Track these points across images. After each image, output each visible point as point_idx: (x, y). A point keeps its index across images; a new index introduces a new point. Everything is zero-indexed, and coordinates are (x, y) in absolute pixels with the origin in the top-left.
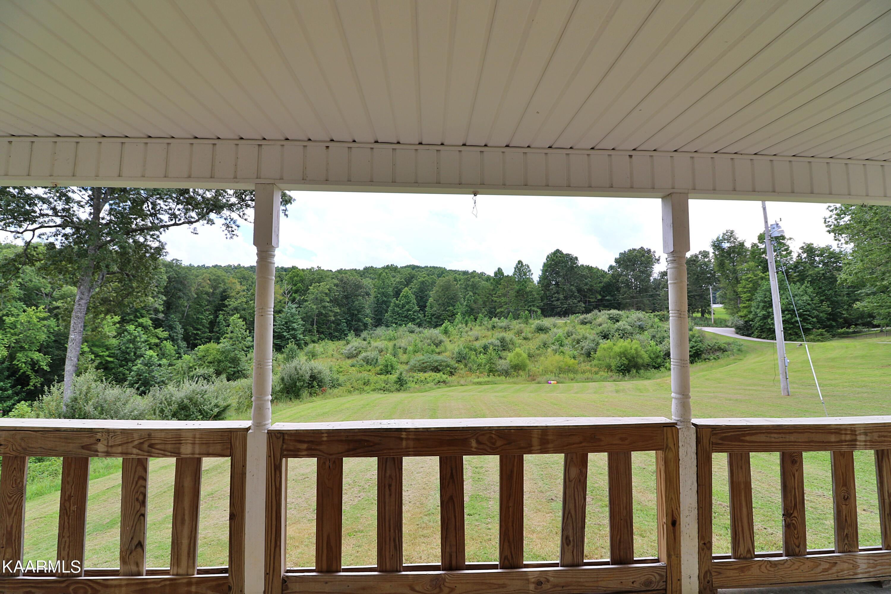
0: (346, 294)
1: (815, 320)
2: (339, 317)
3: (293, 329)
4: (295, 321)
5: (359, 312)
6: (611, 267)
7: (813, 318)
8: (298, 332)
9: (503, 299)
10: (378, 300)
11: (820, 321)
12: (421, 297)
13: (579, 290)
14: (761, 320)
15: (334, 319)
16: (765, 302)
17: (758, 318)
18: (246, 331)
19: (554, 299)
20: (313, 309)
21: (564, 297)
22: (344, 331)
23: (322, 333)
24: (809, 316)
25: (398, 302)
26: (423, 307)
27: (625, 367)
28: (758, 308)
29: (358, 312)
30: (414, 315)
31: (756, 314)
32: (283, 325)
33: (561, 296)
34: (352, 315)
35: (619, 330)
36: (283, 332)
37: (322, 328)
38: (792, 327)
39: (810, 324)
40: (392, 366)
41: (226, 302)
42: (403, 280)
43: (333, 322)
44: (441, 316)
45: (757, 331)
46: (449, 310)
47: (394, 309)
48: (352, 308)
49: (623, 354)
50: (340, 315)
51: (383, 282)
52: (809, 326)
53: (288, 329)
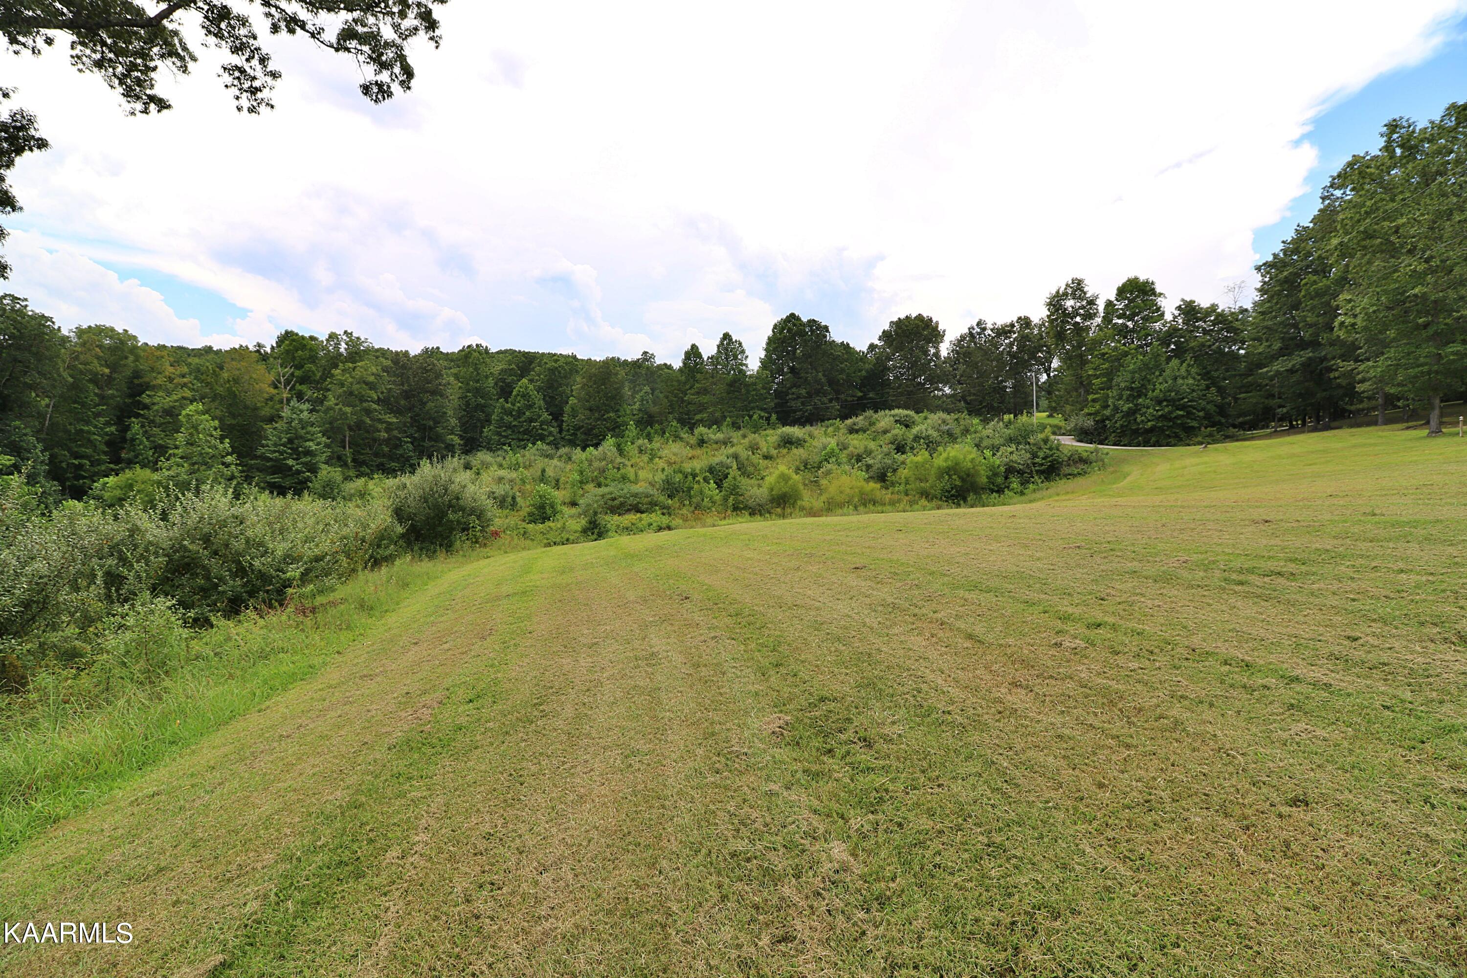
0: (406, 387)
1: (1201, 414)
2: (395, 433)
3: (308, 453)
4: (309, 437)
5: (437, 422)
6: (872, 347)
7: (1199, 411)
8: (318, 458)
9: (705, 399)
10: (468, 404)
11: (1208, 416)
12: (550, 397)
13: (831, 382)
14: (1123, 417)
15: (386, 435)
16: (1132, 389)
17: (1118, 415)
18: (222, 443)
19: (790, 396)
20: (345, 413)
21: (807, 393)
22: (408, 459)
23: (364, 463)
24: (1195, 408)
25: (509, 405)
26: (557, 416)
27: (957, 491)
28: (1120, 398)
29: (435, 424)
30: (543, 429)
31: (1116, 409)
32: (284, 445)
33: (803, 392)
34: (422, 428)
35: (920, 438)
36: (285, 459)
37: (362, 454)
38: (1171, 426)
39: (1195, 420)
40: (552, 506)
41: (145, 399)
42: (513, 366)
43: (387, 441)
44: (592, 429)
45: (1113, 435)
46: (609, 418)
47: (502, 419)
48: (422, 416)
49: (950, 471)
50: (396, 429)
51: (476, 369)
52: (1195, 424)
53: (297, 454)
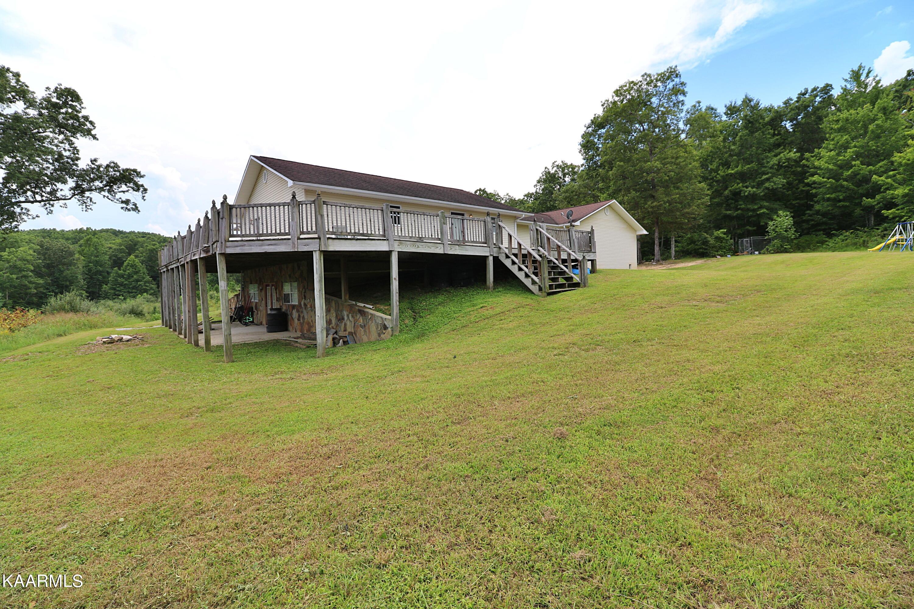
0: (48, 262)
10: (90, 270)
12: (150, 267)
20: (11, 279)
25: (122, 272)
30: (146, 286)
47: (116, 280)
48: (61, 279)
